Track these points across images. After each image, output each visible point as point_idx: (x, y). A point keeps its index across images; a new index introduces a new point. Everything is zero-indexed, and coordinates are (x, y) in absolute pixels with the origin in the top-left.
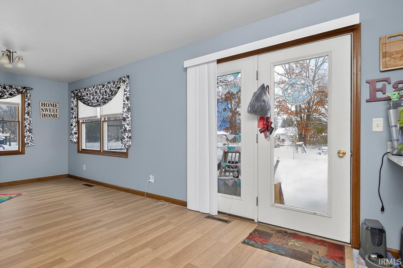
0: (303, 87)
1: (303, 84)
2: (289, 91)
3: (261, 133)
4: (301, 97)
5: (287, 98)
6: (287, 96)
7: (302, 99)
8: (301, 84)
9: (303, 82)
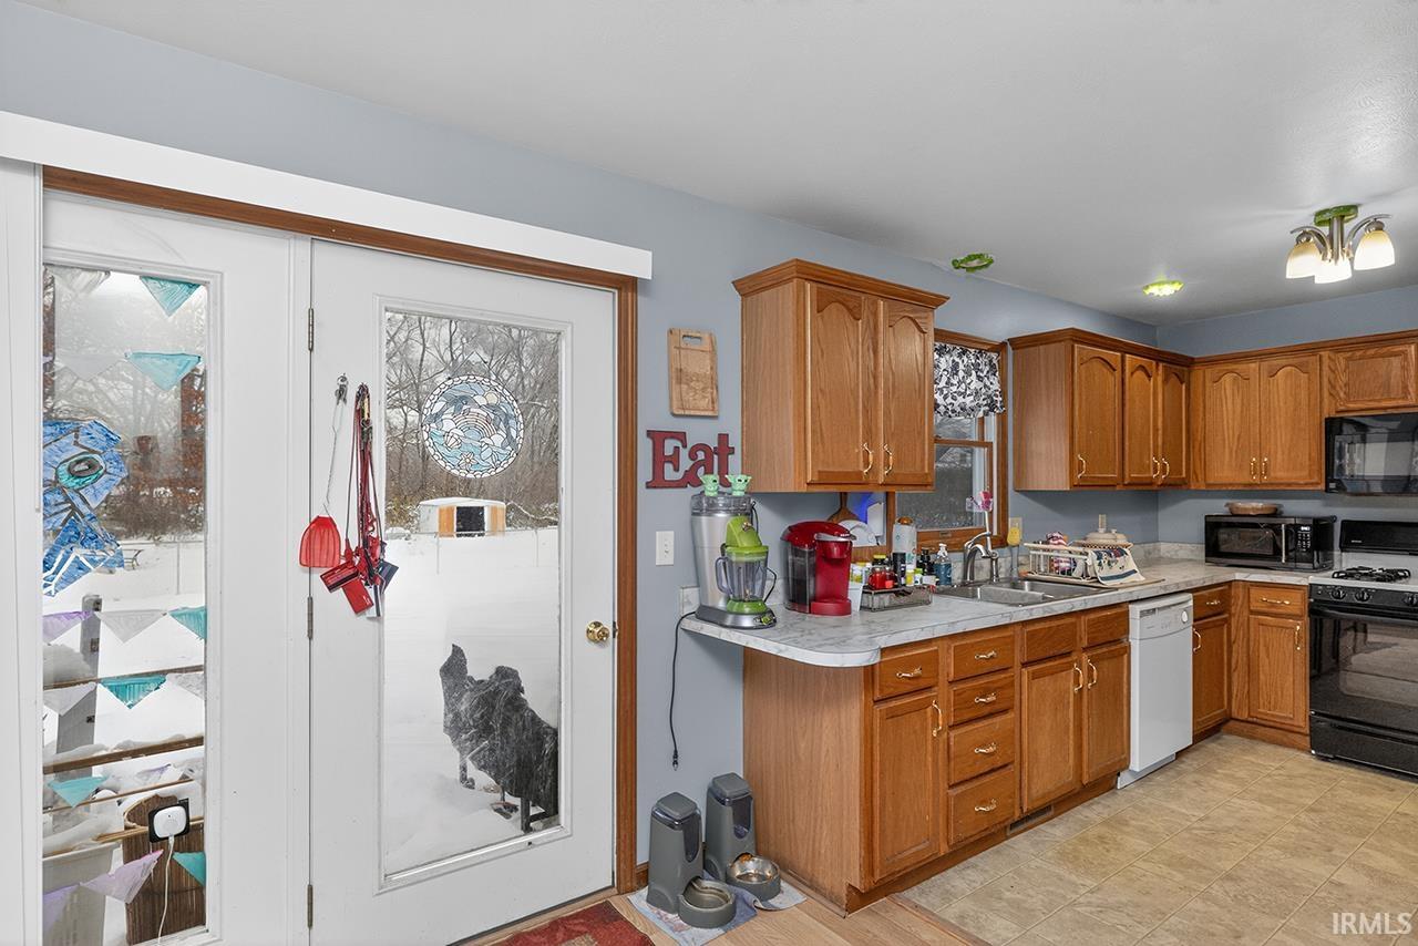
0: (492, 416)
1: (494, 408)
2: (448, 425)
3: (331, 588)
4: (487, 453)
5: (441, 449)
6: (442, 441)
7: (489, 460)
8: (488, 406)
9: (493, 399)
